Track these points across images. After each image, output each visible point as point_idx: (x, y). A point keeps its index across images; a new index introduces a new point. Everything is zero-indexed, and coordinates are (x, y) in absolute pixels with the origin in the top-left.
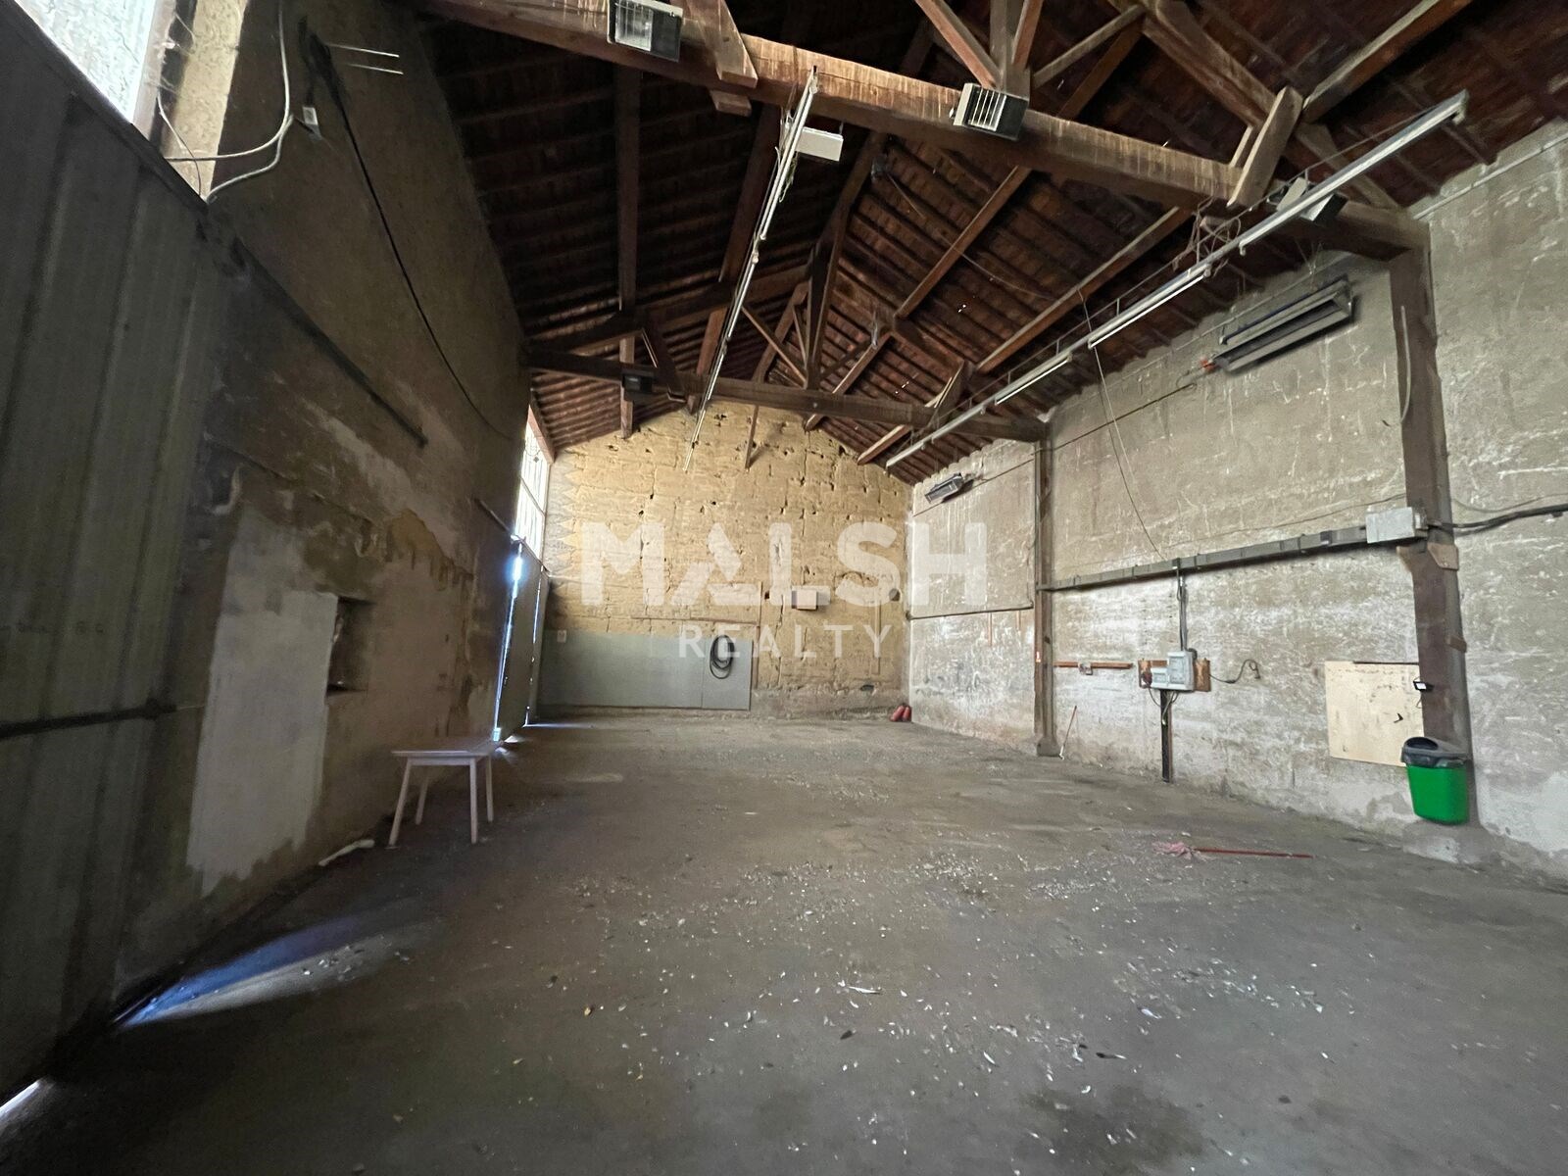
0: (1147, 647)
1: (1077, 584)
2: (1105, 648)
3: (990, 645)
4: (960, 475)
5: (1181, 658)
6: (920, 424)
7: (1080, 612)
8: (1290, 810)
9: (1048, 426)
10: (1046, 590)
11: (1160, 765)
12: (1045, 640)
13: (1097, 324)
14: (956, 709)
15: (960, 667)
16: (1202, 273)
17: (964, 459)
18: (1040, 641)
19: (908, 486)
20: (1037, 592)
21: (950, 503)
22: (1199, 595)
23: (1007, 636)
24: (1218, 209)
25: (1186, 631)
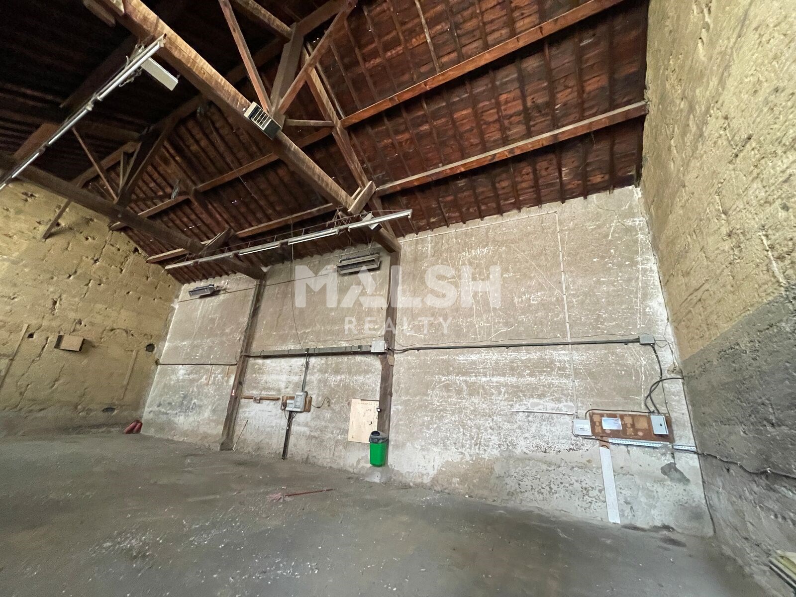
0: (288, 390)
1: (262, 354)
2: (269, 389)
3: (207, 384)
4: (213, 285)
5: (301, 395)
6: (194, 251)
7: (261, 369)
8: (331, 467)
9: (265, 274)
10: (246, 356)
11: (282, 450)
12: (239, 383)
13: (296, 235)
14: (175, 424)
15: (185, 397)
16: (335, 232)
17: (218, 278)
18: (236, 383)
19: (180, 284)
20: (241, 357)
21: (203, 300)
22: (313, 366)
23: (218, 379)
24: (345, 210)
25: (306, 383)
